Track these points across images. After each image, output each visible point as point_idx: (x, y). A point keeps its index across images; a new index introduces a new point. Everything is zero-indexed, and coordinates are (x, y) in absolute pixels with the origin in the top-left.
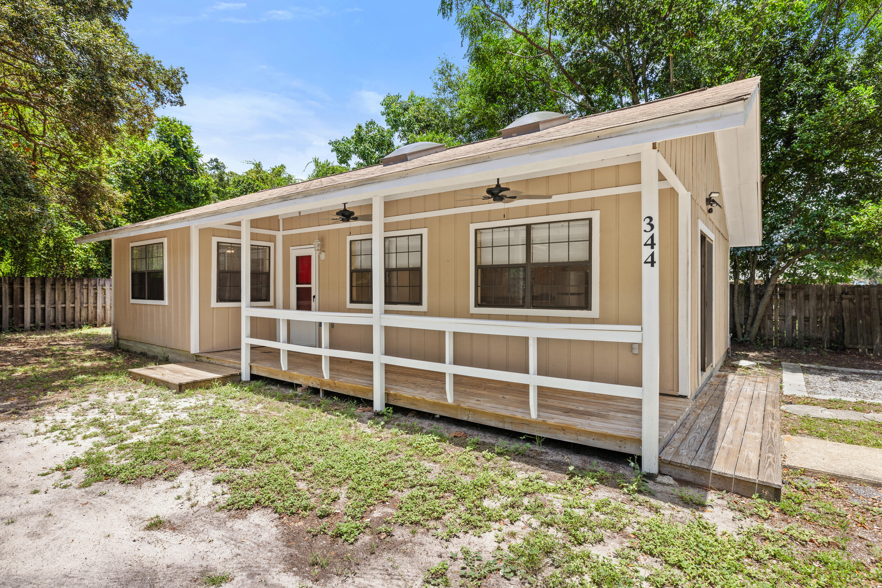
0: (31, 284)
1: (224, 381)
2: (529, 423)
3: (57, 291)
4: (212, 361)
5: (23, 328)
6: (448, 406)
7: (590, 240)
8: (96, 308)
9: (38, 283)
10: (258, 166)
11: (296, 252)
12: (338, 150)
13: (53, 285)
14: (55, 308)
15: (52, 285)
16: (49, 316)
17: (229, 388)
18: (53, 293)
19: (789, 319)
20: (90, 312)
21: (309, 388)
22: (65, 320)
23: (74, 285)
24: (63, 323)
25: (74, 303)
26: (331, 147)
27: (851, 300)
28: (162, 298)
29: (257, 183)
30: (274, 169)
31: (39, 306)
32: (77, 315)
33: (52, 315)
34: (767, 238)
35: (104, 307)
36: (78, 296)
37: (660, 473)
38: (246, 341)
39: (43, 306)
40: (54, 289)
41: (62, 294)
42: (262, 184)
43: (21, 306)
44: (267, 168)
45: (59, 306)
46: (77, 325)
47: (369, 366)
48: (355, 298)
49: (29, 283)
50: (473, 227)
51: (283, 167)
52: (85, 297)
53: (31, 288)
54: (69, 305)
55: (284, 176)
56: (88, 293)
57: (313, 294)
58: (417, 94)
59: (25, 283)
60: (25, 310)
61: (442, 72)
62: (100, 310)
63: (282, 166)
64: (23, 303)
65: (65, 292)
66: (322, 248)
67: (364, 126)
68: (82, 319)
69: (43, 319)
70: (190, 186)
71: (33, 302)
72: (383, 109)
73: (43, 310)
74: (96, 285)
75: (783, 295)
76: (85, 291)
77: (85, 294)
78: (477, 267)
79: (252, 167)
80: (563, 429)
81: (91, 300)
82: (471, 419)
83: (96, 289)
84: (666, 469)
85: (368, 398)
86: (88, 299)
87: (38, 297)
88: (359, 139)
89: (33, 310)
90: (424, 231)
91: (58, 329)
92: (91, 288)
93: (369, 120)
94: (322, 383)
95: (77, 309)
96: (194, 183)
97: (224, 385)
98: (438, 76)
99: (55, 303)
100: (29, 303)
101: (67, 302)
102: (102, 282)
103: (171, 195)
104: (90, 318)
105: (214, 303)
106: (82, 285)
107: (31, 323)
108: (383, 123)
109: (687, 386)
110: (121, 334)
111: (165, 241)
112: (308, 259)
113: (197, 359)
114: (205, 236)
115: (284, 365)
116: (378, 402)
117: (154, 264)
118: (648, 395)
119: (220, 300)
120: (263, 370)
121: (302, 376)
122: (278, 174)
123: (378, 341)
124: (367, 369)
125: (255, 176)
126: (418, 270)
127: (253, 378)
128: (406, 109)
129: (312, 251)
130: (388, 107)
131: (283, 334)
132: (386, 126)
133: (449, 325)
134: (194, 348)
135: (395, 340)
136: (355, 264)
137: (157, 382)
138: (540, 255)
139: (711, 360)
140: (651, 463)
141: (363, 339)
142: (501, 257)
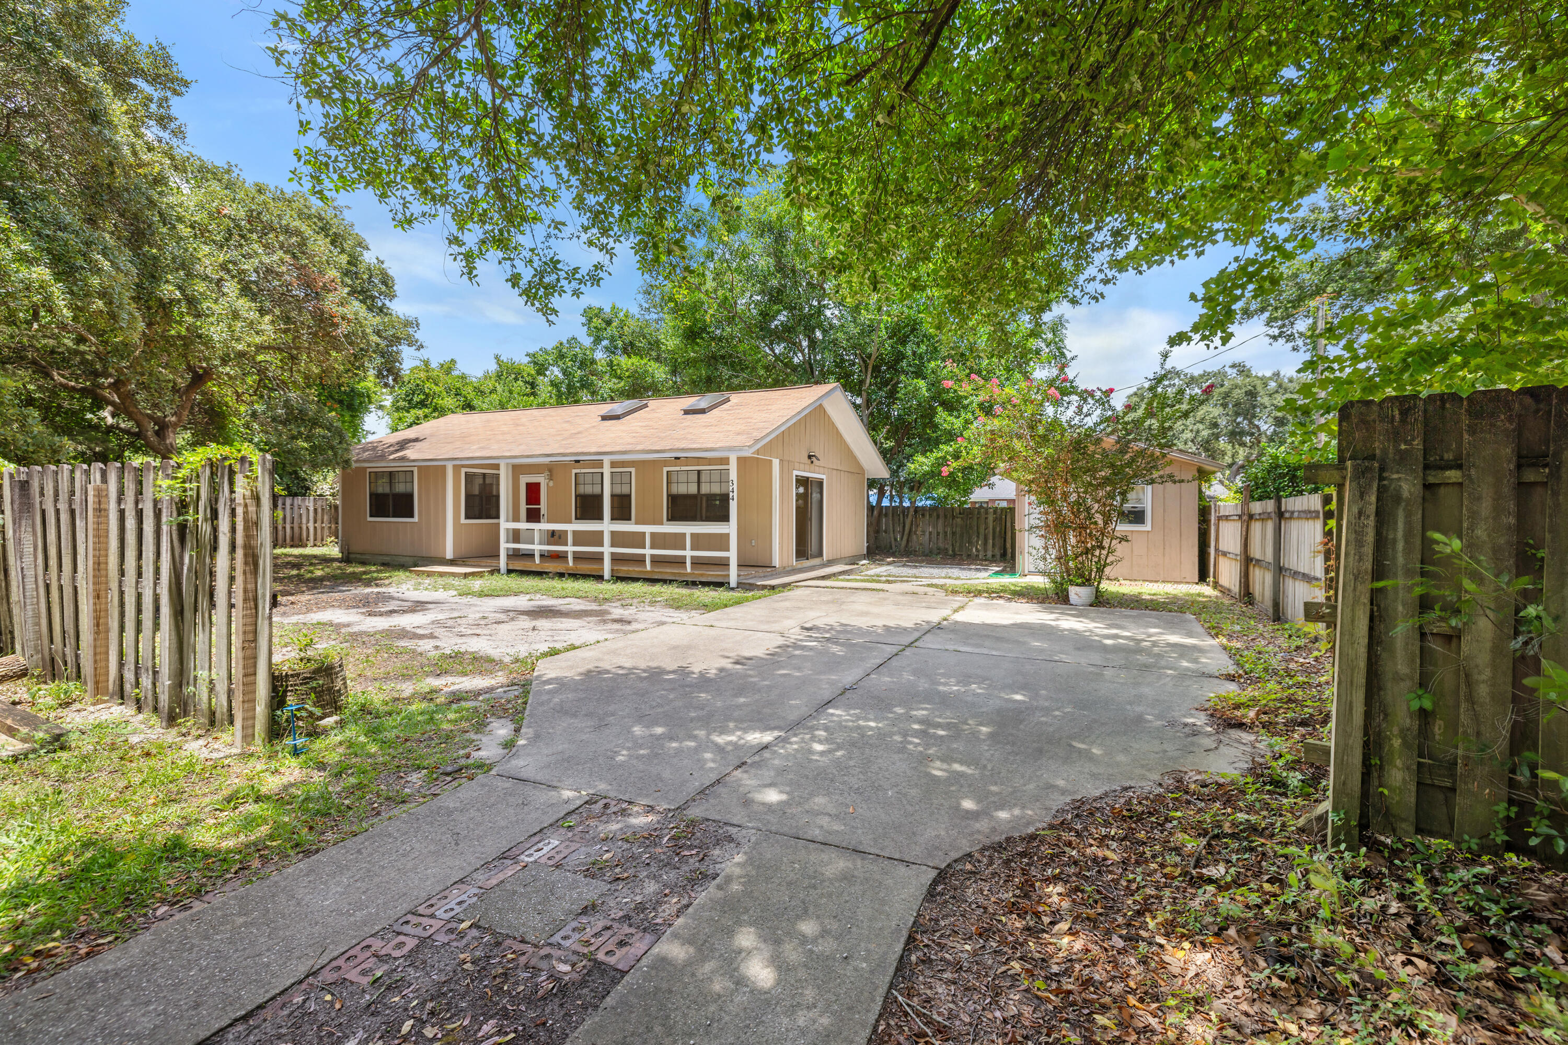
1: (492, 572)
2: (687, 574)
4: (469, 562)
6: (648, 572)
7: (727, 482)
11: (524, 480)
17: (496, 577)
19: (928, 533)
21: (559, 573)
28: (412, 516)
30: (443, 365)
37: (738, 587)
38: (504, 546)
42: (432, 385)
44: (435, 364)
48: (579, 515)
50: (665, 469)
51: (453, 361)
55: (455, 373)
57: (542, 511)
58: (619, 306)
66: (551, 477)
67: (565, 342)
72: (584, 320)
75: (923, 515)
78: (668, 495)
80: (701, 575)
82: (659, 577)
84: (741, 585)
88: (560, 355)
90: (633, 470)
93: (571, 336)
94: (568, 568)
97: (493, 574)
105: (463, 520)
109: (776, 562)
110: (354, 548)
111: (416, 470)
112: (537, 485)
113: (452, 562)
114: (457, 468)
115: (537, 560)
116: (607, 575)
117: (400, 488)
118: (732, 555)
119: (467, 517)
120: (519, 565)
121: (551, 567)
122: (448, 371)
123: (607, 539)
124: (599, 558)
125: (423, 375)
126: (629, 496)
127: (509, 572)
128: (609, 323)
129: (541, 479)
130: (590, 320)
131: (537, 539)
132: (587, 341)
133: (648, 529)
134: (449, 555)
135: (618, 539)
136: (581, 490)
137: (442, 575)
138: (705, 489)
139: (820, 554)
140: (733, 583)
141: (596, 539)
142: (682, 489)
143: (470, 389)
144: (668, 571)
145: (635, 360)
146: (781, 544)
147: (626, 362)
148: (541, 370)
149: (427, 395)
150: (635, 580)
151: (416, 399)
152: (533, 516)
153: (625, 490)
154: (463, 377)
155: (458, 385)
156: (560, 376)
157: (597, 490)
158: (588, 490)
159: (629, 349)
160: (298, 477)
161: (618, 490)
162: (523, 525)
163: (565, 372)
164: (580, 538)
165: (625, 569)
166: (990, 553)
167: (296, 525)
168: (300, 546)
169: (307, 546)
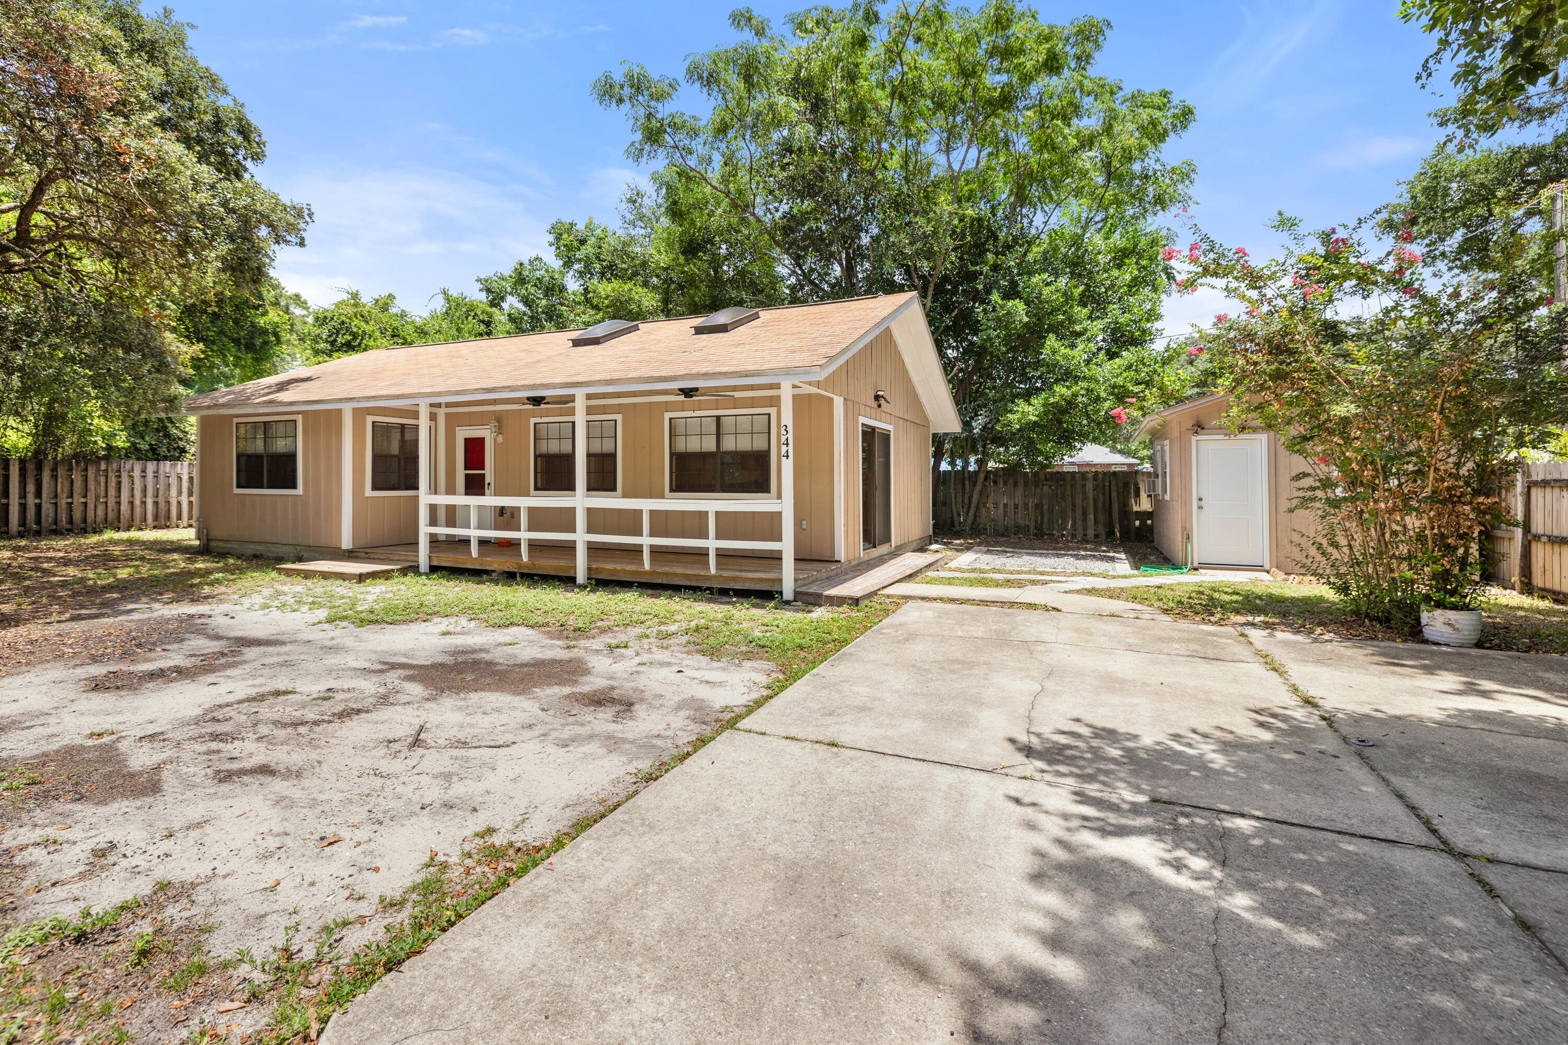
0: (20, 469)
1: (404, 572)
2: (710, 578)
3: (59, 480)
4: (372, 556)
5: (7, 533)
6: (646, 573)
7: (769, 433)
8: (119, 503)
9: (31, 467)
10: (355, 296)
11: (463, 433)
12: (489, 291)
13: (54, 470)
14: (56, 504)
15: (52, 470)
16: (47, 516)
17: (410, 579)
18: (53, 483)
19: (1001, 506)
20: (110, 509)
21: (505, 572)
22: (71, 520)
23: (86, 470)
24: (69, 526)
25: (85, 496)
26: (479, 286)
27: (1050, 486)
28: (294, 486)
29: (356, 322)
30: (377, 301)
31: (31, 500)
32: (91, 514)
33: (52, 515)
34: (967, 425)
35: (132, 503)
36: (92, 485)
37: (795, 600)
38: (425, 530)
39: (37, 501)
40: (55, 477)
41: (67, 484)
42: (363, 323)
43: (4, 501)
44: (366, 298)
45: (63, 501)
46: (89, 529)
48: (539, 485)
49: (17, 467)
50: (668, 416)
51: (391, 297)
52: (103, 488)
53: (20, 476)
54: (78, 499)
55: (393, 310)
56: (106, 482)
58: (596, 221)
59: (11, 468)
60: (11, 507)
61: (633, 201)
62: (124, 507)
63: (390, 295)
64: (7, 497)
65: (72, 482)
66: (499, 430)
67: (526, 262)
68: (99, 519)
69: (38, 521)
70: (253, 325)
71: (23, 495)
72: (551, 238)
73: (39, 507)
74: (119, 471)
75: (995, 482)
76: (103, 480)
77: (102, 484)
78: (672, 454)
79: (345, 296)
80: (734, 579)
81: (112, 492)
82: (665, 582)
83: (119, 476)
84: (800, 597)
85: (571, 574)
86: (106, 491)
87: (31, 488)
88: (520, 280)
89: (23, 507)
90: (619, 417)
91: (62, 534)
92: (112, 475)
93: (534, 256)
94: (520, 566)
95: (91, 506)
96: (261, 321)
97: (405, 575)
98: (624, 205)
99: (56, 496)
100: (17, 496)
101: (75, 495)
102: (128, 466)
103: (225, 339)
104: (109, 519)
105: (369, 492)
106: (98, 470)
107: (20, 526)
108: (553, 261)
109: (841, 554)
110: (214, 534)
111: (299, 419)
112: (481, 441)
113: (350, 555)
114: (359, 414)
115: (474, 552)
116: (581, 576)
117: (281, 446)
118: (787, 546)
119: (375, 487)
120: (447, 560)
121: (496, 563)
122: (385, 308)
123: (581, 521)
124: (570, 548)
125: (350, 311)
126: (613, 456)
127: (433, 569)
128: (583, 242)
129: (484, 432)
130: (559, 237)
131: (473, 520)
132: (556, 264)
133: (646, 505)
134: (346, 543)
135: (597, 520)
136: (544, 448)
137: (326, 576)
138: (729, 444)
139: (887, 539)
140: (788, 594)
141: (565, 520)
142: (693, 445)
143: (410, 328)
144: (679, 571)
145: (616, 284)
146: (846, 525)
147: (605, 289)
148: (496, 301)
149: (355, 336)
150: (626, 585)
151: (340, 340)
152: (475, 486)
153: (608, 447)
154: (403, 315)
155: (395, 324)
156: (522, 307)
157: (566, 448)
158: (554, 447)
159: (610, 271)
160: (167, 435)
161: (597, 448)
162: (460, 500)
163: (526, 301)
164: (539, 519)
165: (610, 567)
166: (1091, 533)
167: (161, 500)
168: (168, 527)
169: (178, 527)
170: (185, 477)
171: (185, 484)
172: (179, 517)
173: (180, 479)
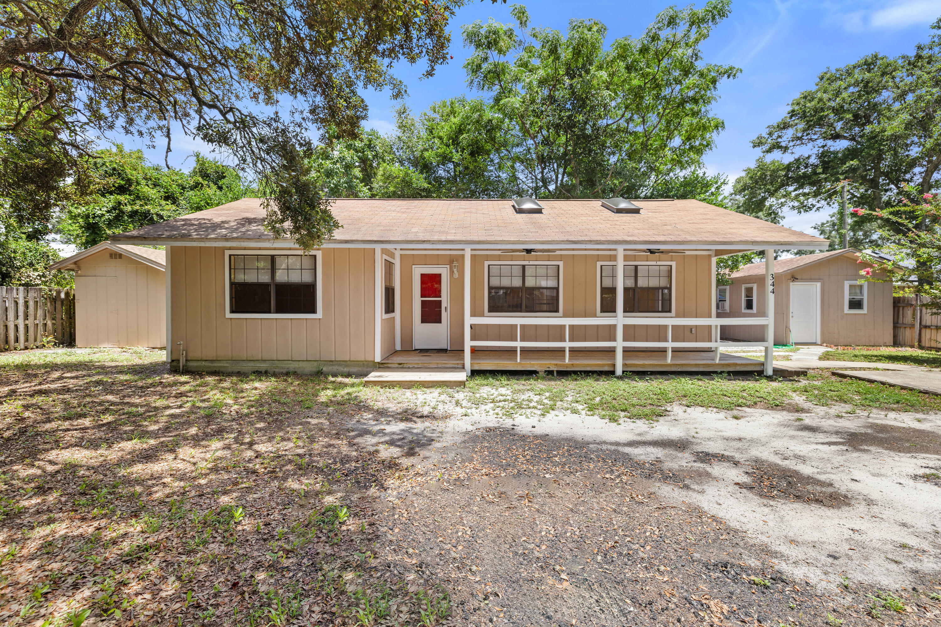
7: (671, 276)
28: (312, 311)
38: (468, 344)
47: (612, 351)
57: (444, 305)
85: (604, 369)
90: (561, 264)
105: (384, 315)
111: (319, 254)
112: (437, 277)
115: (520, 358)
116: (619, 370)
117: (293, 276)
119: (385, 312)
123: (619, 333)
126: (557, 289)
129: (443, 271)
134: (378, 357)
136: (497, 283)
138: (642, 283)
140: (770, 372)
144: (691, 363)
153: (551, 283)
157: (517, 283)
164: (581, 333)
165: (638, 363)
168: (6, 350)
169: (15, 349)
170: (21, 302)
171: (21, 308)
172: (17, 340)
173: (16, 303)
